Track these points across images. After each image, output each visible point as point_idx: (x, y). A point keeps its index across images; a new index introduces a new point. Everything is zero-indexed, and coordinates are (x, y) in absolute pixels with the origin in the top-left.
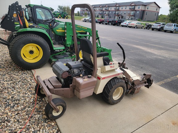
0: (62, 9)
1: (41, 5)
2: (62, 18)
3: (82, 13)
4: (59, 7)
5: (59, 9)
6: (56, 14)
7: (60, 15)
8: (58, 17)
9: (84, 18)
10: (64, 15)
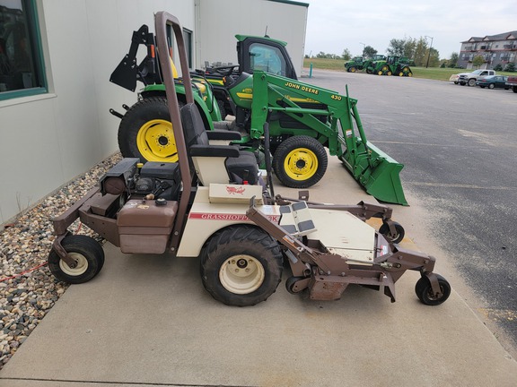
0: (401, 49)
1: (266, 36)
2: (390, 73)
3: (467, 59)
4: (394, 43)
5: (391, 48)
6: (374, 62)
7: (386, 65)
8: (380, 73)
9: (459, 75)
10: (399, 66)
